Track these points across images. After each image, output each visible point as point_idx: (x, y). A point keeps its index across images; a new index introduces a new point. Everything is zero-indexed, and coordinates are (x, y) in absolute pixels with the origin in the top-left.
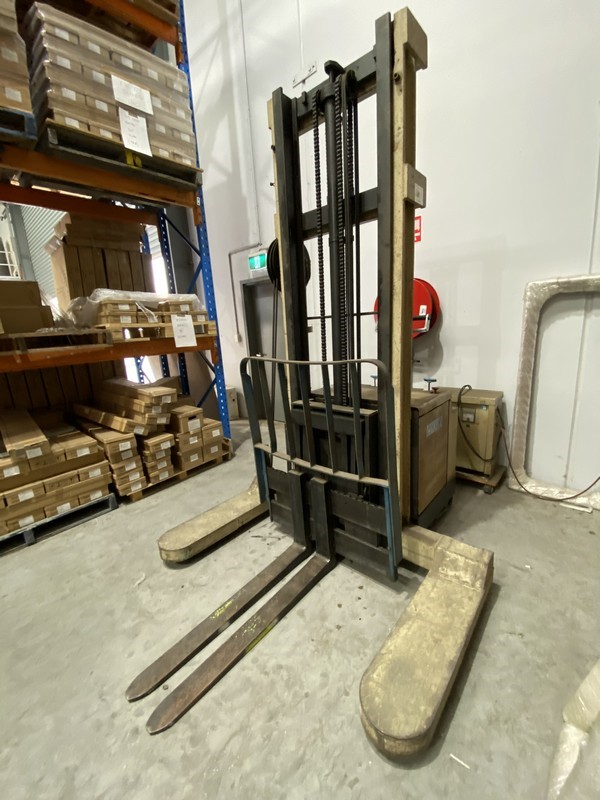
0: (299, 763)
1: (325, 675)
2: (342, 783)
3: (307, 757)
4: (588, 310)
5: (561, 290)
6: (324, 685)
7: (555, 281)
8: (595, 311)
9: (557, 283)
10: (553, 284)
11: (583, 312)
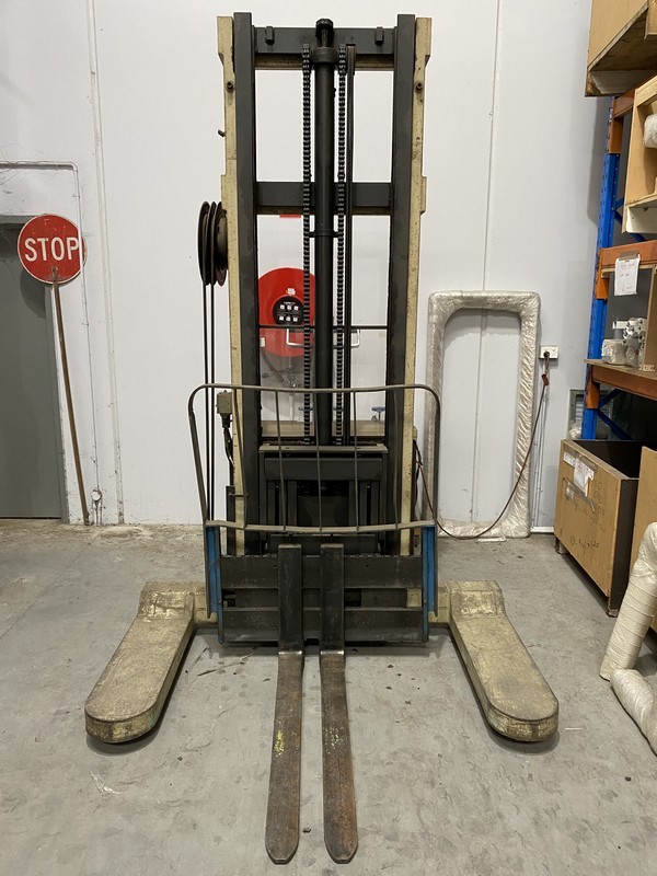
0: (486, 792)
1: (437, 737)
2: (524, 783)
3: (487, 786)
4: (484, 327)
5: (464, 306)
6: (445, 743)
7: (459, 294)
8: (488, 329)
9: (462, 298)
10: (458, 298)
11: (479, 329)
